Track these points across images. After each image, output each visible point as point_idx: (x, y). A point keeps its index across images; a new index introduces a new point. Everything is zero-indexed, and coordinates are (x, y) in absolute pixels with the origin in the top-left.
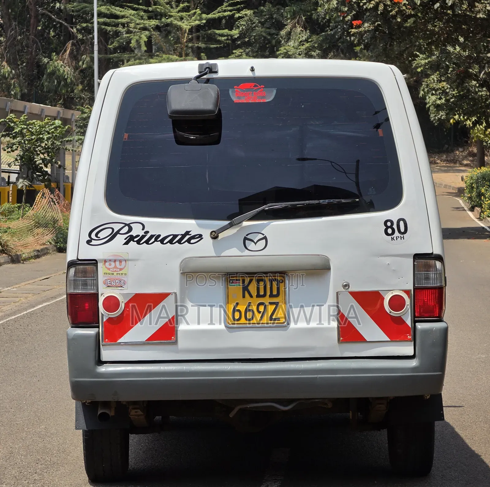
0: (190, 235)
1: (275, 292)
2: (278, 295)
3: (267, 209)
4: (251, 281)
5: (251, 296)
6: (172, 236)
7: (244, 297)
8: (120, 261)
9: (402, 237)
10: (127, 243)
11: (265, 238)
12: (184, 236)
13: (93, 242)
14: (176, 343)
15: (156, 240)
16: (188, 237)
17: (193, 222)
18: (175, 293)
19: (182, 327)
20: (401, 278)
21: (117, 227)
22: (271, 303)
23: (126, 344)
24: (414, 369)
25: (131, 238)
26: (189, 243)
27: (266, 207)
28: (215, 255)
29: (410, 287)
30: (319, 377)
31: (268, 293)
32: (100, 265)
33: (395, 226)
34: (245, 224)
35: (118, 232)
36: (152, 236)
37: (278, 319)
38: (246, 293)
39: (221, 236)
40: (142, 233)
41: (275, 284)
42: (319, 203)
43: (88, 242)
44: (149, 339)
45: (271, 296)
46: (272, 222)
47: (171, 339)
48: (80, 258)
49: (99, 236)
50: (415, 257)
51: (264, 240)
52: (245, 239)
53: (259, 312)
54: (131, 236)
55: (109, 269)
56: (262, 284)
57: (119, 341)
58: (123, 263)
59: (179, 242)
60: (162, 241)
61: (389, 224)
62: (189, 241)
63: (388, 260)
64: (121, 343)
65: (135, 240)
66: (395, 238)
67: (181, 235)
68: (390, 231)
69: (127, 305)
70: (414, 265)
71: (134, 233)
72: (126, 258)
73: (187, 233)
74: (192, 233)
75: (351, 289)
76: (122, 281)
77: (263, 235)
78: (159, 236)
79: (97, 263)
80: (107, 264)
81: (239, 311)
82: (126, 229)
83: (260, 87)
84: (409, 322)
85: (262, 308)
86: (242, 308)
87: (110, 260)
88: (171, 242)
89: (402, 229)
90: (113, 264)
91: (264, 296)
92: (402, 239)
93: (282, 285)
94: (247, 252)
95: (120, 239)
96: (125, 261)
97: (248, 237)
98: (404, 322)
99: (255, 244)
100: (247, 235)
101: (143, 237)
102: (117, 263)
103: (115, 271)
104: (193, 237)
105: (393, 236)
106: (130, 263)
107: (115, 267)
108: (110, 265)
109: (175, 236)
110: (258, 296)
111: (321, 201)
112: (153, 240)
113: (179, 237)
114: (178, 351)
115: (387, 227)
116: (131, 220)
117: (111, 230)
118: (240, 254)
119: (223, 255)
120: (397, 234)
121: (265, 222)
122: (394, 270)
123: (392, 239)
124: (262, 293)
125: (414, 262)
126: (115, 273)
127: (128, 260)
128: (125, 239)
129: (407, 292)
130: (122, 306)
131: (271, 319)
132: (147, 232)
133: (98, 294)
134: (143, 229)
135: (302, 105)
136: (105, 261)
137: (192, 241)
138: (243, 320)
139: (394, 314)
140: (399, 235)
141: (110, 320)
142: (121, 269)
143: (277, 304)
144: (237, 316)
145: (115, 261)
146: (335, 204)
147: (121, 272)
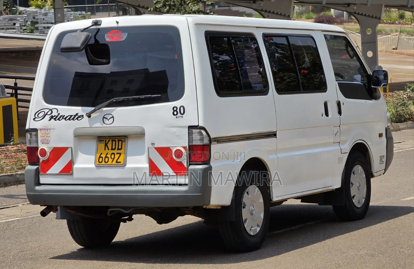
0: (78, 115)
1: (120, 147)
2: (121, 149)
3: (115, 101)
4: (109, 141)
5: (109, 149)
6: (70, 116)
7: (105, 149)
8: (47, 130)
9: (182, 116)
10: (50, 120)
11: (113, 117)
12: (75, 116)
13: (36, 119)
14: (72, 174)
15: (63, 118)
16: (77, 116)
17: (80, 108)
18: (71, 147)
19: (76, 166)
20: (181, 140)
21: (46, 111)
22: (117, 153)
23: (50, 174)
24: (186, 192)
25: (52, 117)
26: (78, 120)
27: (114, 100)
28: (89, 126)
29: (186, 145)
30: (138, 195)
31: (117, 148)
32: (39, 131)
33: (178, 110)
34: (105, 109)
35: (46, 114)
36: (61, 116)
37: (120, 162)
38: (106, 147)
39: (93, 115)
40: (57, 115)
41: (120, 142)
42: (139, 98)
43: (34, 119)
44: (60, 172)
45: (118, 149)
46: (116, 108)
47: (70, 172)
48: (30, 128)
49: (39, 116)
50: (189, 128)
51: (112, 118)
52: (104, 117)
53: (112, 158)
54: (52, 116)
55: (42, 134)
56: (114, 142)
57: (47, 173)
58: (49, 130)
59: (73, 119)
60: (65, 119)
61: (175, 109)
62: (77, 119)
63: (174, 130)
64: (48, 174)
65: (54, 118)
66: (178, 117)
67: (74, 115)
68: (175, 113)
69: (50, 153)
70: (188, 132)
71: (53, 115)
72: (49, 128)
73: (77, 114)
74: (79, 115)
75: (156, 146)
76: (48, 140)
77: (112, 115)
78: (64, 116)
79: (37, 131)
80: (42, 131)
81: (102, 157)
82: (50, 112)
83: (120, 32)
84: (185, 165)
85: (113, 156)
86: (103, 156)
87: (43, 129)
88: (69, 119)
89: (182, 112)
90: (44, 131)
91: (114, 149)
92: (182, 117)
93: (123, 143)
94: (105, 125)
95: (48, 117)
96: (49, 129)
97: (105, 116)
98: (183, 165)
99: (108, 120)
100: (104, 116)
101: (57, 116)
102: (46, 130)
103: (45, 135)
104: (79, 117)
105: (177, 116)
106: (51, 131)
107: (45, 133)
108: (43, 131)
109: (71, 116)
110: (112, 149)
111: (140, 96)
112: (61, 118)
113: (73, 116)
114: (74, 179)
115: (174, 111)
116: (52, 107)
117: (44, 113)
118: (101, 126)
119: (93, 126)
120: (179, 114)
121: (114, 108)
122: (178, 135)
123: (177, 117)
124: (114, 148)
125: (189, 130)
126: (45, 136)
127: (51, 129)
128: (49, 118)
129: (185, 148)
130: (48, 154)
131: (117, 162)
132: (59, 114)
133: (38, 147)
134: (57, 112)
135: (139, 42)
136: (41, 130)
137: (79, 119)
138: (103, 163)
139: (178, 160)
140: (180, 115)
141: (43, 161)
142: (48, 134)
143: (120, 154)
144: (101, 160)
145: (45, 130)
146: (148, 98)
147: (48, 136)
